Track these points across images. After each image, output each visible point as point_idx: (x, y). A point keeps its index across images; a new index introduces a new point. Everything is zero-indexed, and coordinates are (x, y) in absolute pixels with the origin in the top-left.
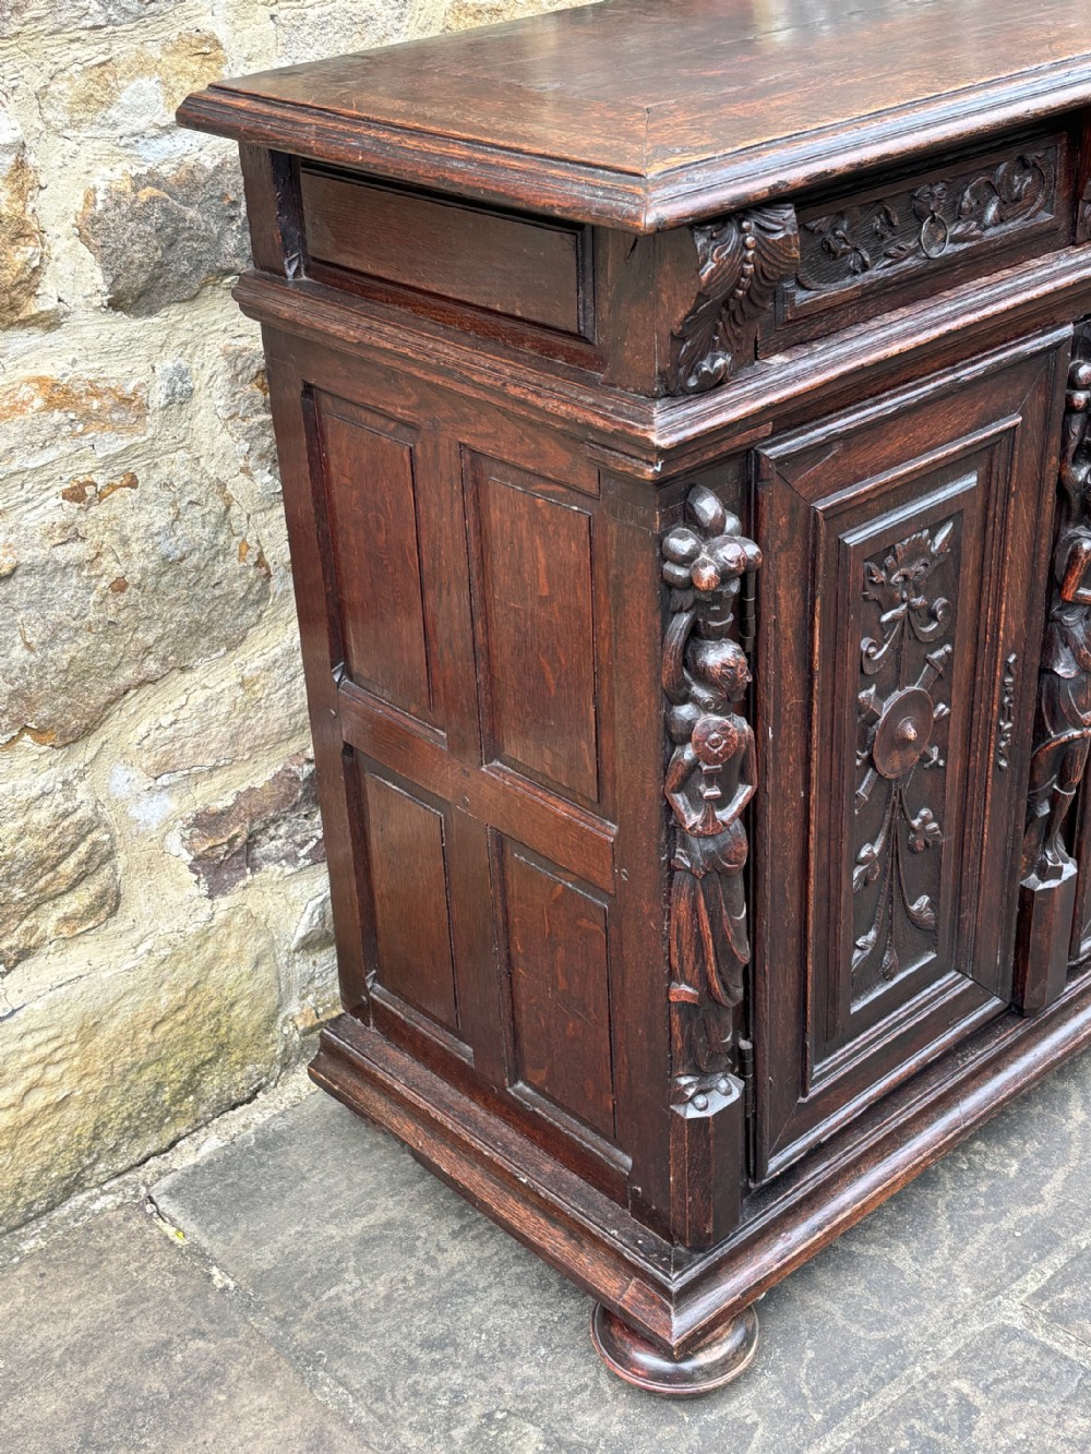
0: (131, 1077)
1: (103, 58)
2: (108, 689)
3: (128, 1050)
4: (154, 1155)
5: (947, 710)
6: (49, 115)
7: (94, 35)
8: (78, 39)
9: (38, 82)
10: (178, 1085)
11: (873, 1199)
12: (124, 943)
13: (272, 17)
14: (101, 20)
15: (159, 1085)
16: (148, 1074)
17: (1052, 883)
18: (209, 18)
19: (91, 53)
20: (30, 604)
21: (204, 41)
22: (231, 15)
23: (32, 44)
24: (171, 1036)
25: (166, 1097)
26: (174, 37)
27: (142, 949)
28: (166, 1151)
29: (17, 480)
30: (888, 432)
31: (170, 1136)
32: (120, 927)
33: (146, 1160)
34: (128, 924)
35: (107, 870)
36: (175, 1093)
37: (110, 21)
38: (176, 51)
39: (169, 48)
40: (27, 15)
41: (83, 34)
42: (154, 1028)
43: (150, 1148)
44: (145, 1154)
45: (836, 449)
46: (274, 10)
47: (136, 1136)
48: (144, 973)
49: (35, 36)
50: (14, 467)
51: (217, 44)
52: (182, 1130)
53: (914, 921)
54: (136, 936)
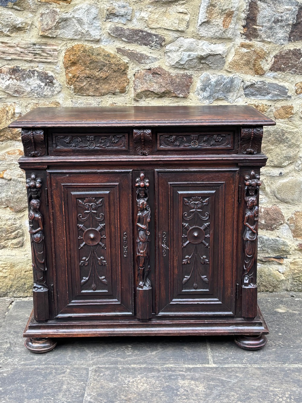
0: (19, 279)
1: (37, 102)
2: (25, 205)
3: (19, 273)
4: (22, 297)
5: (105, 237)
6: (27, 110)
7: (36, 99)
8: (33, 99)
9: (26, 105)
10: (29, 286)
11: (80, 334)
12: (23, 253)
13: (72, 101)
14: (37, 97)
15: (25, 284)
16: (23, 280)
17: (140, 289)
18: (59, 99)
19: (35, 101)
20: (13, 186)
21: (57, 103)
22: (64, 100)
23: (25, 99)
24: (29, 275)
25: (26, 287)
26: (52, 101)
27: (26, 256)
28: (24, 297)
29: (13, 165)
30: (81, 176)
31: (26, 295)
32: (22, 250)
33: (20, 297)
34: (24, 250)
35: (21, 238)
36: (28, 287)
37: (39, 97)
38: (52, 104)
39: (51, 103)
40: (24, 94)
41: (34, 98)
42: (25, 272)
43: (22, 295)
44: (20, 296)
45: (68, 175)
46: (72, 100)
47: (19, 291)
48: (25, 260)
49: (25, 98)
50: (13, 163)
51: (59, 104)
52: (29, 295)
53: (100, 281)
54: (25, 253)
